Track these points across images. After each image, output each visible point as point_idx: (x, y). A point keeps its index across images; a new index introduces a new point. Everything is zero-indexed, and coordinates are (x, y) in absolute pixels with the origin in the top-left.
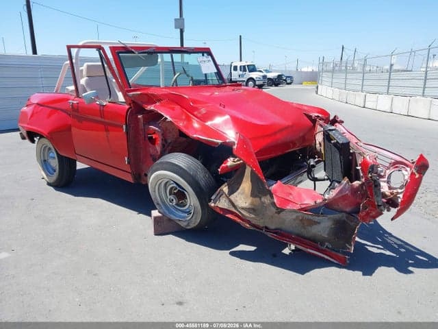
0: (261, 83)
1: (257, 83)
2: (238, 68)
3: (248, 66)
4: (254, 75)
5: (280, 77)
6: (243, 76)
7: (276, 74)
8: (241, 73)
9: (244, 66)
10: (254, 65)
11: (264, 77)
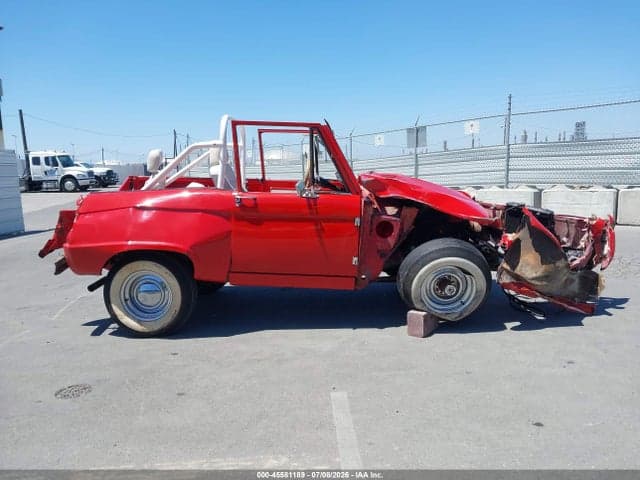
0: (87, 182)
1: (81, 183)
2: (42, 161)
3: (59, 157)
4: (71, 171)
5: (109, 173)
6: (52, 172)
7: (105, 170)
8: (49, 168)
9: (54, 158)
10: (67, 157)
11: (91, 173)
